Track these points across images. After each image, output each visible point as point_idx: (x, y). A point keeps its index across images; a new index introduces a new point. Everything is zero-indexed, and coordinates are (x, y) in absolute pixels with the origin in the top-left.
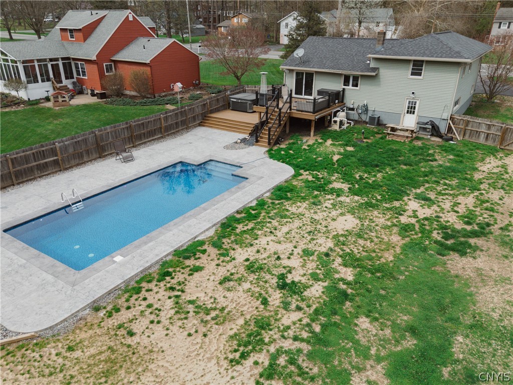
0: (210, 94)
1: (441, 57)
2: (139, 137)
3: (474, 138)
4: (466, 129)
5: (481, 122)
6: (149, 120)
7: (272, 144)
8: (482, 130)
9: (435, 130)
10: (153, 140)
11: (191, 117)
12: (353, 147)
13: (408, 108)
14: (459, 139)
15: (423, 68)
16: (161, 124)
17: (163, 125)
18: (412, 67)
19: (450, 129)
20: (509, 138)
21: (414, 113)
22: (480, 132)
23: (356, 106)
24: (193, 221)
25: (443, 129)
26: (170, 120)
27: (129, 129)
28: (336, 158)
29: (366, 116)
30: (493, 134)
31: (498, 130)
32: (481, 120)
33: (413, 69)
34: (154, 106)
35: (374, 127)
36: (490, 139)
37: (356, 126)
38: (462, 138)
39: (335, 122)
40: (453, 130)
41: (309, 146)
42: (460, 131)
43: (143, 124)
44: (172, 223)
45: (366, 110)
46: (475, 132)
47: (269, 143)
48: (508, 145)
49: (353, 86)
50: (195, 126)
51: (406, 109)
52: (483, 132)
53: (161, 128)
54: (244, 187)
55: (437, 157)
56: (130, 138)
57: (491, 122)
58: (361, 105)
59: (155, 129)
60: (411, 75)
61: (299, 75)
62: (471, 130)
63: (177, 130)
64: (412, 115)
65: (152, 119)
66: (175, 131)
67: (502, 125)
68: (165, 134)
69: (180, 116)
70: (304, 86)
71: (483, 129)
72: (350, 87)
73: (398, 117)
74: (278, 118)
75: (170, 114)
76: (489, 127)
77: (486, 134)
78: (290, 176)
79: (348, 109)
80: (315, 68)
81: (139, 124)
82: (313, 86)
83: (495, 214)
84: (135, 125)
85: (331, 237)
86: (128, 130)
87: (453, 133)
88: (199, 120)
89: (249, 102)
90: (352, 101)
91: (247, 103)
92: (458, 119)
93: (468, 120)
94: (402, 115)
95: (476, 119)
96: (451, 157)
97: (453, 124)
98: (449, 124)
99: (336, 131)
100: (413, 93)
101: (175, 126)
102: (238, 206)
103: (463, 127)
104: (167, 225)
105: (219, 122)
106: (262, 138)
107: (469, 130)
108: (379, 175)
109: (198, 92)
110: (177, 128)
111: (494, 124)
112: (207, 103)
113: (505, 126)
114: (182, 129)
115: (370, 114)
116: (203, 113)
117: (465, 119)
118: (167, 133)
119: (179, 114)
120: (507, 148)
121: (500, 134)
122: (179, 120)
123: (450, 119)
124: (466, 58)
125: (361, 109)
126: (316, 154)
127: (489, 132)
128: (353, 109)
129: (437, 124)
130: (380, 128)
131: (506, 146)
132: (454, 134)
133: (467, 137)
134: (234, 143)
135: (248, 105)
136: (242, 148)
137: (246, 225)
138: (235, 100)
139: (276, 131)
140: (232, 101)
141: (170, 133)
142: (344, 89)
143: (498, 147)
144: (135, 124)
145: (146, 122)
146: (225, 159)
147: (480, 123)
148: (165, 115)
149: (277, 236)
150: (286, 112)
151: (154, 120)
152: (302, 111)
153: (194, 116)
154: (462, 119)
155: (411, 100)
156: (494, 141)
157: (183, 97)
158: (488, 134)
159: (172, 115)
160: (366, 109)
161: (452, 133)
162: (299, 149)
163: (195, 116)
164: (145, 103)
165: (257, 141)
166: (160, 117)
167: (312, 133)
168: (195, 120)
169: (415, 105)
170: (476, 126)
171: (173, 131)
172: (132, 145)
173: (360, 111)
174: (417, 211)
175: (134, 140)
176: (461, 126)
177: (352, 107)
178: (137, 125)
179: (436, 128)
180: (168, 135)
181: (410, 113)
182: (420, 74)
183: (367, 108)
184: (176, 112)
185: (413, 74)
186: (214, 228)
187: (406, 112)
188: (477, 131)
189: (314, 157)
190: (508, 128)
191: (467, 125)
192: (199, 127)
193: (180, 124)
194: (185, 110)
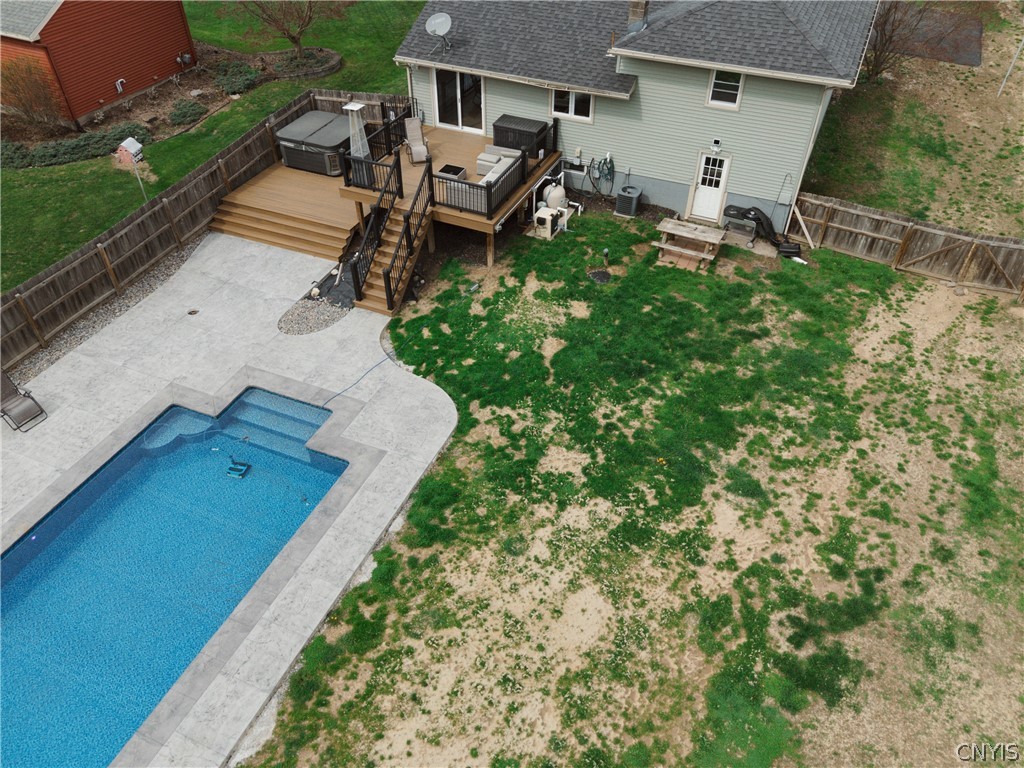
0: (227, 94)
1: (783, 68)
2: (53, 317)
3: (843, 245)
4: (827, 228)
5: (860, 213)
6: (68, 268)
7: (398, 304)
8: (863, 231)
9: (764, 229)
10: (91, 310)
11: (185, 217)
12: (585, 300)
13: (705, 173)
14: (813, 247)
15: (741, 84)
16: (104, 265)
17: (110, 267)
18: (714, 80)
19: (794, 224)
20: (917, 250)
21: (717, 184)
22: (857, 234)
23: (586, 162)
24: (218, 689)
25: (780, 225)
26: (126, 246)
27: (16, 311)
28: (551, 347)
29: (609, 184)
30: (884, 240)
31: (895, 232)
32: (861, 210)
33: (716, 85)
34: (80, 163)
35: (628, 217)
36: (878, 248)
37: (588, 216)
38: (818, 245)
39: (542, 221)
40: (800, 227)
41: (485, 303)
42: (816, 230)
43: (52, 284)
44: (163, 708)
45: (611, 171)
46: (848, 233)
47: (391, 305)
48: (914, 264)
49: (577, 113)
50: (199, 236)
51: (701, 176)
52: (863, 234)
53: (106, 275)
54: (339, 506)
55: (769, 322)
56: (26, 331)
57: (882, 215)
58: (598, 159)
59: (90, 284)
60: (713, 98)
61: (445, 79)
62: (839, 230)
63: (153, 261)
64: (713, 188)
65: (75, 264)
66: (146, 266)
67: (906, 224)
68: (122, 284)
69: (152, 227)
70: (459, 105)
71: (865, 230)
72: (571, 115)
73: (683, 191)
74: (404, 242)
75: (123, 232)
76: (877, 225)
77: (869, 240)
78: (449, 438)
79: (568, 166)
80: (482, 67)
81: (42, 289)
82: (483, 106)
83: (891, 529)
84: (30, 297)
85: (552, 687)
86: (12, 314)
87: (800, 233)
88: (205, 215)
89: (329, 153)
90: (578, 150)
91: (323, 154)
92: (812, 204)
93: (836, 207)
94: (692, 189)
95: (852, 206)
96: (798, 316)
97: (802, 214)
98: (794, 212)
99: (544, 242)
100: (717, 142)
101: (145, 255)
102: (329, 595)
103: (822, 221)
104: (150, 721)
105: (259, 221)
106: (371, 286)
107: (833, 228)
108: (648, 406)
109: (195, 93)
110: (150, 257)
111: (889, 219)
112: (219, 168)
113: (912, 227)
114: (166, 255)
115: (619, 182)
116: (213, 195)
117: (827, 205)
118: (126, 281)
119: (149, 222)
120: (911, 269)
121: (900, 241)
122: (154, 236)
123: (796, 203)
124: (839, 77)
125: (599, 168)
126: (504, 339)
127: (876, 235)
128: (580, 168)
129: (769, 215)
130: (644, 220)
131: (910, 265)
132: (803, 234)
133: (828, 244)
134: (305, 298)
135: (326, 158)
136: (327, 323)
137: (353, 676)
138: (291, 145)
139: (404, 267)
140: (286, 147)
141: (134, 275)
142: (556, 121)
143: (893, 267)
144: (27, 293)
145: (59, 277)
146: (286, 380)
147: (858, 216)
148: (110, 241)
149: (429, 712)
150: (423, 215)
151: (81, 264)
152: (461, 210)
153: (190, 213)
154: (821, 205)
155: (712, 157)
156: (886, 254)
157: (155, 119)
158: (874, 240)
159: (131, 230)
160: (609, 170)
161: (797, 232)
162: (465, 316)
163: (194, 210)
164: (55, 156)
165: (361, 296)
166: (95, 251)
167: (490, 259)
168: (197, 217)
169: (720, 166)
170: (851, 222)
171: (141, 269)
172: (36, 345)
173: (597, 174)
174: (732, 541)
175: (37, 332)
176: (817, 220)
177: (577, 162)
178: (36, 292)
179: (765, 224)
180: (131, 283)
181: (710, 184)
182: (732, 99)
183: (613, 166)
184: (139, 220)
185: (716, 96)
186: (274, 701)
187: (700, 181)
188: (851, 233)
189: (501, 346)
190: (917, 230)
191: (831, 218)
192: (210, 236)
193: (157, 243)
194: (163, 208)
